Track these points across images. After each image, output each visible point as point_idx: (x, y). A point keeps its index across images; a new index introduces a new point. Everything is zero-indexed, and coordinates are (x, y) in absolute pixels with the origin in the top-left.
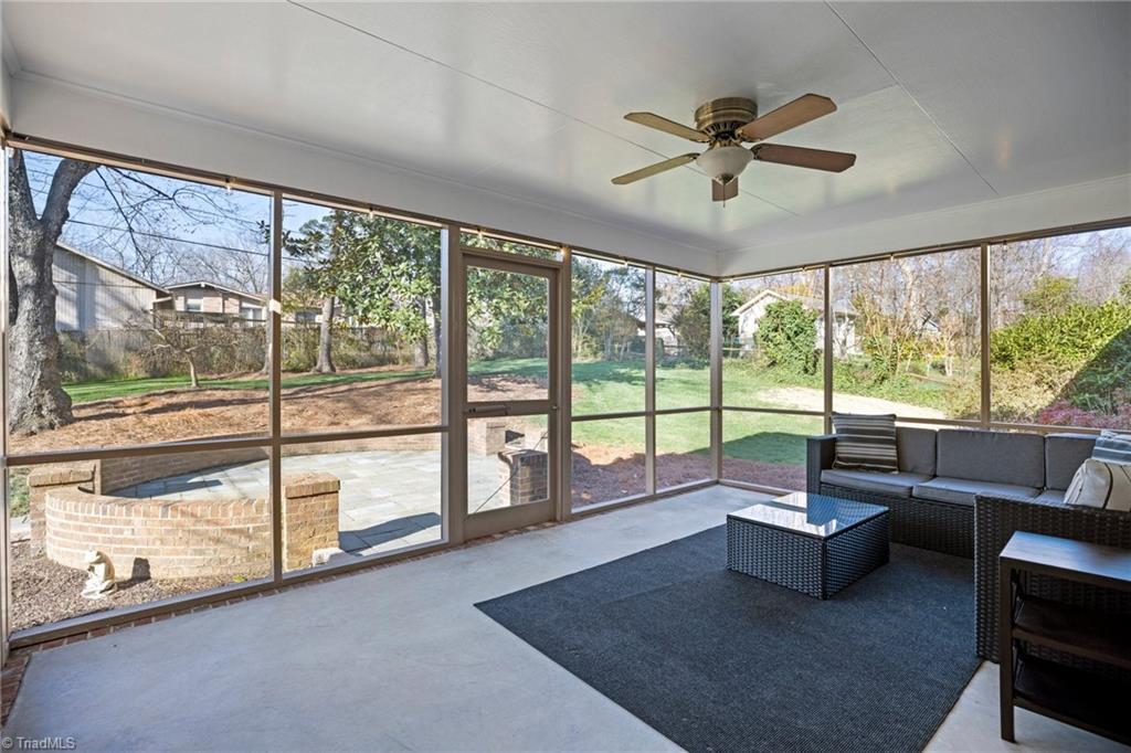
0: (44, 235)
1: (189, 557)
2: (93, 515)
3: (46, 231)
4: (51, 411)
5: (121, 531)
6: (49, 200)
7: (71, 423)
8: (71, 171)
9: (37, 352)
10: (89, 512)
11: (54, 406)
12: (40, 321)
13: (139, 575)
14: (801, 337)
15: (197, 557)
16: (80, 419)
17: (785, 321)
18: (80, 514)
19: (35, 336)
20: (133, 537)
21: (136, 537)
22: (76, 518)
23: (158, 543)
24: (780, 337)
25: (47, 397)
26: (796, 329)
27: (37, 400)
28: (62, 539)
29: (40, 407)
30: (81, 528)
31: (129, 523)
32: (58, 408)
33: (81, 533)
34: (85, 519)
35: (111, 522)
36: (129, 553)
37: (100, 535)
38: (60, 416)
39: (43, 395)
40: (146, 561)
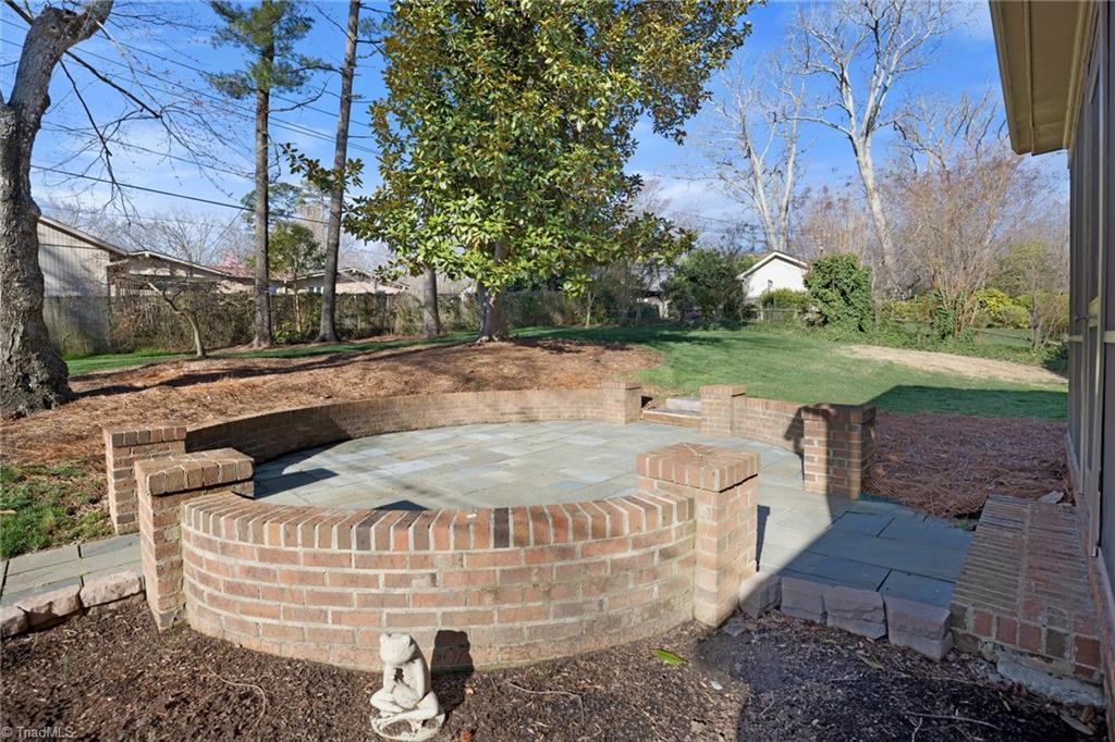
0: (17, 125)
1: (552, 621)
2: (334, 548)
3: (19, 117)
4: (42, 383)
5: (405, 581)
6: (20, 74)
7: (73, 400)
8: (52, 35)
9: (15, 298)
10: (325, 543)
11: (46, 376)
12: (19, 253)
13: (448, 666)
14: (857, 293)
15: (569, 620)
16: (84, 395)
17: (840, 276)
18: (300, 550)
19: (12, 274)
20: (432, 590)
21: (440, 590)
22: (292, 558)
23: (488, 599)
24: (832, 294)
25: (35, 363)
26: (852, 284)
27: (21, 367)
28: (248, 600)
29: (26, 378)
30: (303, 578)
31: (424, 562)
32: (52, 379)
33: (305, 588)
34: (315, 559)
35: (379, 562)
36: (425, 624)
37: (355, 592)
38: (56, 389)
39: (29, 361)
40: (463, 635)
